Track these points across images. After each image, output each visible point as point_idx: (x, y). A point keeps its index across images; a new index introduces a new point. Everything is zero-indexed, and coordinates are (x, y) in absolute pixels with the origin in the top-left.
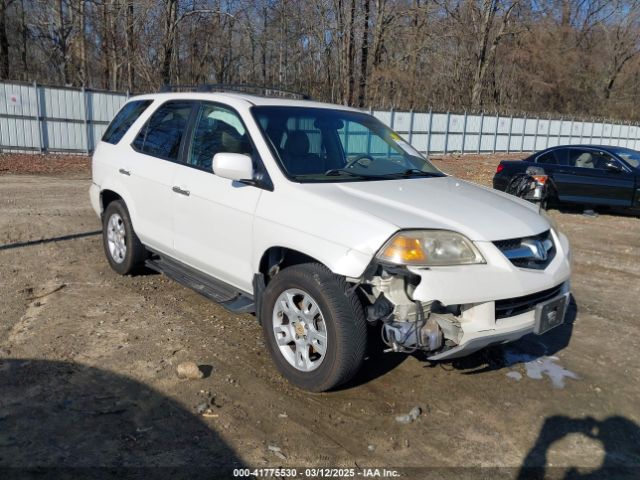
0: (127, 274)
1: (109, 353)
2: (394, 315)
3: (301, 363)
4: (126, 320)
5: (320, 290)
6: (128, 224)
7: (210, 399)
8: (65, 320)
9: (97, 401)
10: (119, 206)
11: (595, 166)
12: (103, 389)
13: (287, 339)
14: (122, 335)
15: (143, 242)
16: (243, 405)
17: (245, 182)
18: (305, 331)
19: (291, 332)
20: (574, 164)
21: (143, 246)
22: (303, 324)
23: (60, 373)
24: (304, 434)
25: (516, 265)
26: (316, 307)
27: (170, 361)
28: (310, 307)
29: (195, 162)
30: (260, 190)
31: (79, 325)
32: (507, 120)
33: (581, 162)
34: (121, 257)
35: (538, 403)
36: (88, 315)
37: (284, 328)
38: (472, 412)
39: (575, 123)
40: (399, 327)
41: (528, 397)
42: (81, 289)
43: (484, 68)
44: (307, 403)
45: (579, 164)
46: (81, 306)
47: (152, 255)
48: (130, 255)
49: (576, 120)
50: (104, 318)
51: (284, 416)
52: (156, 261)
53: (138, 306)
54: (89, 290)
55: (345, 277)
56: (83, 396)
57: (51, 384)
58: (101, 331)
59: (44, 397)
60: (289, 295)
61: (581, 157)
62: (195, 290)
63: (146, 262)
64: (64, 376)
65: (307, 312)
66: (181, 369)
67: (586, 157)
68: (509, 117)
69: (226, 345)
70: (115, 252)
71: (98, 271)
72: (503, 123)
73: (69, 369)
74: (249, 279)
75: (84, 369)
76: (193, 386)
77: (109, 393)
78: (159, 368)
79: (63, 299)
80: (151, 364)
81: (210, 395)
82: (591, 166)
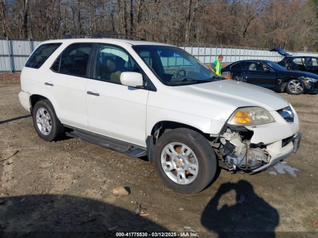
0: (52, 141)
1: (68, 187)
2: (235, 152)
3: (181, 180)
4: (67, 167)
5: (193, 142)
6: (52, 114)
7: (139, 206)
8: (32, 171)
9: (77, 216)
10: (45, 103)
11: (257, 69)
12: (77, 208)
13: (171, 168)
14: (69, 176)
15: (62, 122)
16: (157, 206)
17: (138, 87)
18: (183, 164)
19: (173, 165)
20: (248, 69)
21: (62, 124)
22: (181, 160)
23: (46, 203)
24: (197, 217)
25: (288, 121)
26: (190, 151)
27: (105, 187)
28: (186, 150)
29: (99, 77)
30: (147, 91)
31: (41, 174)
32: (203, 49)
33: (252, 68)
34: (47, 131)
35: (291, 185)
36: (42, 166)
37: (169, 163)
38: (266, 194)
39: (233, 49)
40: (236, 157)
41: (285, 183)
42: (29, 152)
43: (190, 23)
44: (189, 201)
45: (251, 69)
46: (35, 162)
47: (70, 130)
48: (55, 130)
49: (233, 48)
50: (53, 167)
51: (182, 209)
52: (72, 132)
53: (69, 158)
54: (34, 152)
55: (209, 134)
56: (68, 214)
57: (44, 210)
58: (56, 176)
59: (45, 218)
60: (171, 146)
61: (251, 66)
62: (104, 147)
63: (66, 133)
64: (50, 204)
65: (184, 154)
66: (115, 191)
67: (253, 65)
68: (203, 47)
69: (130, 175)
70: (43, 129)
71: (33, 141)
72: (201, 50)
73: (49, 199)
74: (144, 139)
75: (59, 198)
76: (125, 199)
77: (81, 210)
78: (101, 192)
79: (22, 159)
80: (95, 190)
81: (137, 203)
82: (255, 69)
